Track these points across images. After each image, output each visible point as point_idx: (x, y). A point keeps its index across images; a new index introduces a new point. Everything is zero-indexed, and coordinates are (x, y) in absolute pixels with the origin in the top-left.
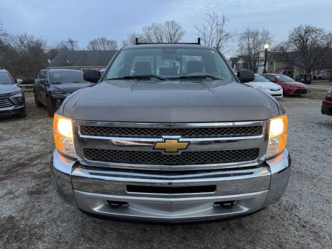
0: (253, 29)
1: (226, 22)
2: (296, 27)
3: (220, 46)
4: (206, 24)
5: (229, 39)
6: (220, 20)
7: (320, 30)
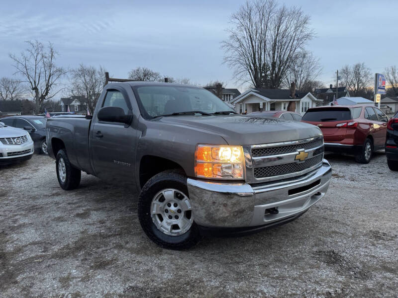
0: (88, 66)
1: (55, 55)
2: (135, 69)
3: (50, 82)
4: (27, 54)
5: (62, 76)
6: (47, 52)
7: (156, 74)
